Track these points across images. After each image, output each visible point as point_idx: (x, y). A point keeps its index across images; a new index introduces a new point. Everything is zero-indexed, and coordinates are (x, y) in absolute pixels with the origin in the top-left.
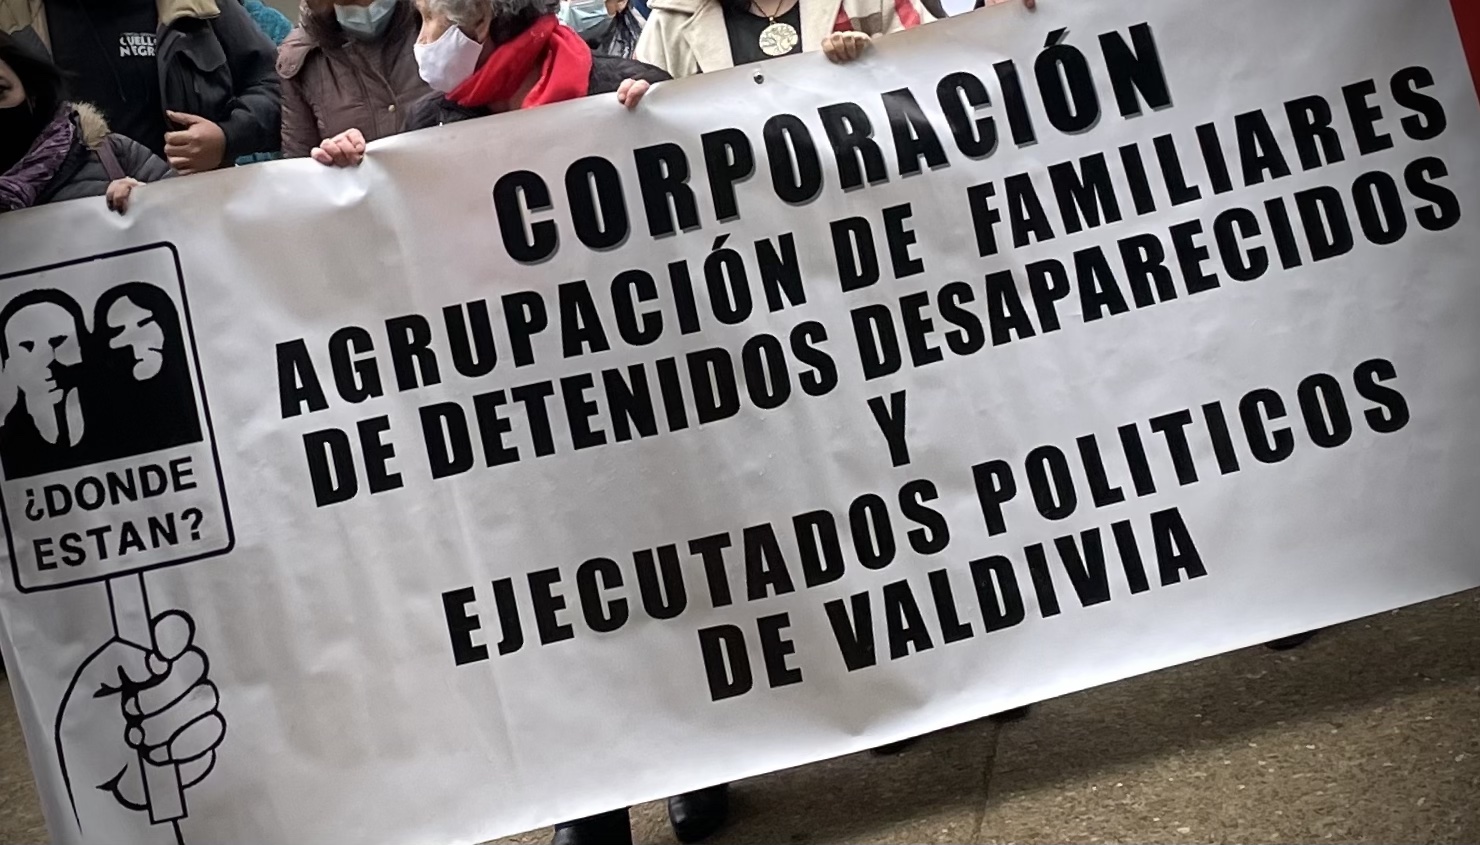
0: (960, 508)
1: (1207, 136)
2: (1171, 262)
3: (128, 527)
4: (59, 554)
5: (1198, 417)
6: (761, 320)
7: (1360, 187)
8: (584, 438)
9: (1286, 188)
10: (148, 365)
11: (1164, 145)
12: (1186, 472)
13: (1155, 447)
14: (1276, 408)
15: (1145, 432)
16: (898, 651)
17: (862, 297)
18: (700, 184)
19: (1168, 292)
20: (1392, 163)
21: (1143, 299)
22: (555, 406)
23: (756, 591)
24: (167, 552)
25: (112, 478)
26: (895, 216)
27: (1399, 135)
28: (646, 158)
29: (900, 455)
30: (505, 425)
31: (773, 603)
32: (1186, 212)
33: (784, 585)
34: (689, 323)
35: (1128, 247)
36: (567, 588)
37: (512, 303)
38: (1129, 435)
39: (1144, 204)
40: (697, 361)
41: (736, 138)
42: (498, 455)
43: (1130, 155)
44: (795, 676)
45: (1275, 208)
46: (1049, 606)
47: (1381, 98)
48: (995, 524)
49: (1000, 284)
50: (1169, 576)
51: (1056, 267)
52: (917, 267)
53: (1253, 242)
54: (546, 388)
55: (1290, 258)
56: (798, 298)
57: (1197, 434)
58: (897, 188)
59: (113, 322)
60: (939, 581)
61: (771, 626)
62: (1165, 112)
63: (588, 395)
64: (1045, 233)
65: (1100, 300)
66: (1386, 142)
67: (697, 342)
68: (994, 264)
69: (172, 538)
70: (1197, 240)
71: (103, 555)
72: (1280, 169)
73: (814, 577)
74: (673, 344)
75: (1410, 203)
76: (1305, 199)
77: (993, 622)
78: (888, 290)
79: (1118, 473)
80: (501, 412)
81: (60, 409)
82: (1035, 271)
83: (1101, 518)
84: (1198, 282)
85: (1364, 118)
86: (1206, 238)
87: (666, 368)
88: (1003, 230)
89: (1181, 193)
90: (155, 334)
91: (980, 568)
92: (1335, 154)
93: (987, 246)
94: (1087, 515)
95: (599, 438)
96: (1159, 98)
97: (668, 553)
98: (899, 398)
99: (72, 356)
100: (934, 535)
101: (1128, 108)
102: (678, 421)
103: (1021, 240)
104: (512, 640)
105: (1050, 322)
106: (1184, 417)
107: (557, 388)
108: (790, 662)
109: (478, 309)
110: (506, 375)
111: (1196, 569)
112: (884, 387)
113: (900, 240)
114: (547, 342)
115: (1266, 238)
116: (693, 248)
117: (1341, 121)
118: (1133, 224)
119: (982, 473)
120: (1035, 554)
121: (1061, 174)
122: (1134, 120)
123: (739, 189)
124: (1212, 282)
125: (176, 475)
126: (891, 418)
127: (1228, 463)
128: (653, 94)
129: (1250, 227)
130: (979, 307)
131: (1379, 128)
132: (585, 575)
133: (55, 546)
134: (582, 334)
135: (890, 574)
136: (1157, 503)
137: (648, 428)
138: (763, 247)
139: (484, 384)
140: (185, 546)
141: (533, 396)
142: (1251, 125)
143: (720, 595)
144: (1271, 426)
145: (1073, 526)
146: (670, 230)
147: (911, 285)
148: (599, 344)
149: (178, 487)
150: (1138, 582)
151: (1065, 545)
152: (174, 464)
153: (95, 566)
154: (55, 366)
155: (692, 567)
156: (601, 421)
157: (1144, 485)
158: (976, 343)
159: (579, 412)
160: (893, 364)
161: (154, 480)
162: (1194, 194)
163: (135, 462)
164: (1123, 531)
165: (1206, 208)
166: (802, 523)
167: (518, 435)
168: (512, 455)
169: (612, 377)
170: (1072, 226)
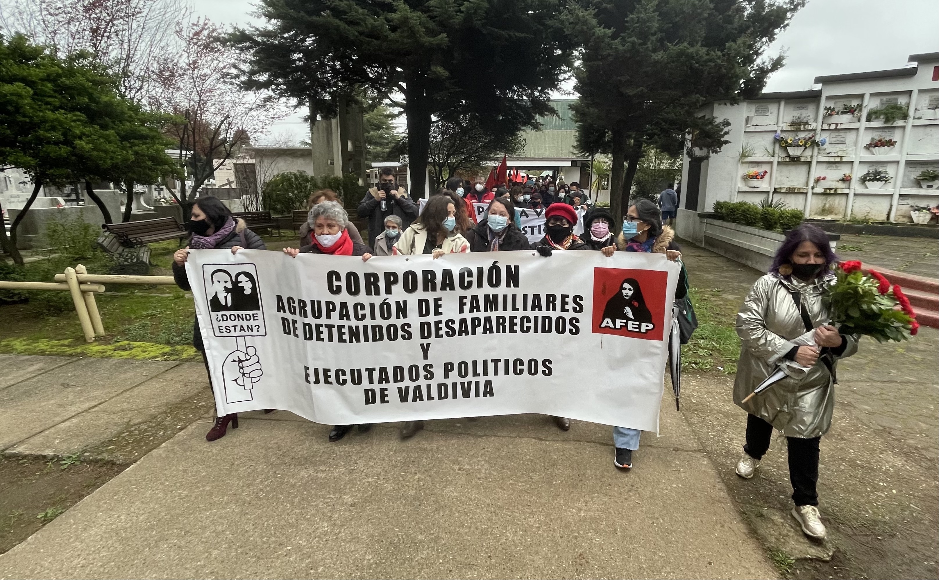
0: (439, 372)
1: (525, 297)
2: (507, 324)
3: (242, 326)
4: (224, 330)
5: (503, 362)
6: (393, 320)
7: (558, 319)
8: (341, 340)
9: (540, 314)
10: (248, 291)
11: (514, 297)
12: (496, 373)
13: (491, 366)
14: (522, 364)
15: (489, 362)
16: (414, 400)
17: (424, 319)
18: (382, 284)
19: (504, 331)
20: (568, 316)
21: (498, 331)
22: (335, 331)
23: (380, 382)
24: (250, 333)
25: (238, 315)
26: (437, 300)
27: (571, 310)
28: (367, 276)
29: (426, 357)
30: (322, 332)
31: (384, 385)
32: (514, 314)
33: (388, 381)
34: (373, 317)
35: (498, 318)
36: (332, 373)
37: (328, 303)
38: (485, 362)
39: (505, 309)
40: (374, 327)
41: (395, 275)
42: (319, 339)
43: (505, 297)
44: (387, 402)
45: (536, 318)
46: (455, 396)
47: (570, 300)
48: (446, 376)
49: (463, 321)
50: (485, 395)
51: (479, 320)
52: (441, 314)
53: (528, 325)
54: (333, 326)
55: (536, 331)
56: (405, 316)
57: (501, 365)
58: (438, 293)
59: (239, 280)
60: (429, 387)
61: (383, 390)
62: (517, 289)
63: (344, 330)
64: (478, 310)
65: (488, 329)
66: (567, 311)
67: (375, 323)
68: (462, 316)
69: (252, 330)
70: (515, 321)
71: (235, 331)
72: (540, 309)
73: (396, 380)
74: (368, 322)
75: (568, 326)
76: (544, 318)
77: (440, 397)
78: (432, 318)
79: (480, 369)
80: (321, 329)
81: (226, 297)
82: (473, 320)
83: (473, 380)
84: (512, 330)
85: (564, 303)
86: (517, 321)
87: (365, 328)
88: (467, 308)
89: (515, 308)
90: (250, 285)
91: (440, 386)
92: (554, 309)
93: (461, 311)
94: (470, 378)
95: (345, 341)
96: (516, 285)
97: (359, 371)
98: (428, 345)
99: (229, 285)
100: (430, 376)
101: (508, 285)
102: (366, 340)
103: (471, 311)
104: (317, 382)
105: (474, 333)
106: (500, 361)
107: (336, 327)
108: (386, 399)
109: (319, 302)
110: (323, 320)
111: (492, 395)
112: (425, 341)
113: (437, 306)
114: (335, 315)
115: (532, 325)
116: (377, 300)
117: (558, 303)
118: (500, 313)
119: (446, 365)
120: (454, 385)
121: (487, 297)
122: (509, 289)
123: (393, 287)
124: (516, 331)
125: (254, 317)
126: (425, 349)
127: (507, 373)
128: (373, 259)
129: (529, 321)
130: (456, 326)
131: (567, 307)
132: (337, 372)
133: (223, 328)
134: (344, 315)
135: (416, 383)
136: (487, 378)
137: (358, 340)
138: (398, 303)
139: (318, 321)
140: (255, 333)
141: (330, 327)
142: (537, 297)
143: (371, 381)
144: (519, 367)
145: (466, 380)
146: (371, 294)
147: (438, 318)
148: (348, 319)
149: (254, 320)
150: (477, 395)
151: (462, 384)
152: (253, 314)
153: (233, 333)
154: (225, 287)
155: (365, 375)
156: (346, 337)
157: (485, 373)
158: (454, 334)
159: (341, 334)
160: (429, 336)
161: (248, 317)
162: (518, 310)
163: (244, 312)
164: (477, 383)
165: (520, 314)
166: (395, 369)
167: (325, 335)
168: (323, 340)
169: (350, 328)
170: (486, 310)
